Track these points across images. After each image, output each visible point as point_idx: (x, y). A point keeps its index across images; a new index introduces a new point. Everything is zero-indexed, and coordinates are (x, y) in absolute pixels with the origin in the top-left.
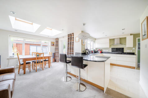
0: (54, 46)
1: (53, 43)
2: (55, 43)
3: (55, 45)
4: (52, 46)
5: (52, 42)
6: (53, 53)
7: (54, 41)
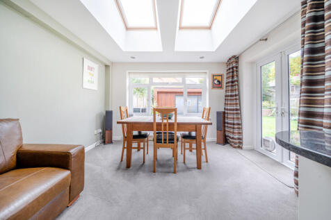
0: (221, 87)
1: (219, 78)
2: (225, 77)
3: (224, 85)
4: (213, 87)
5: (213, 76)
6: (218, 113)
7: (223, 71)
